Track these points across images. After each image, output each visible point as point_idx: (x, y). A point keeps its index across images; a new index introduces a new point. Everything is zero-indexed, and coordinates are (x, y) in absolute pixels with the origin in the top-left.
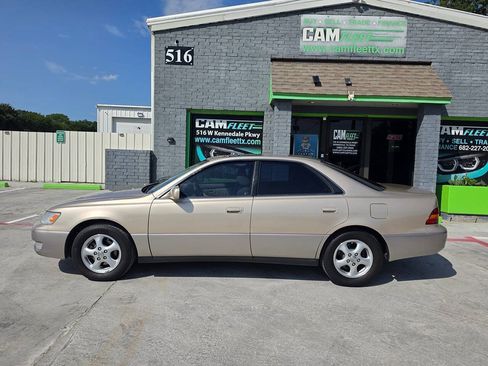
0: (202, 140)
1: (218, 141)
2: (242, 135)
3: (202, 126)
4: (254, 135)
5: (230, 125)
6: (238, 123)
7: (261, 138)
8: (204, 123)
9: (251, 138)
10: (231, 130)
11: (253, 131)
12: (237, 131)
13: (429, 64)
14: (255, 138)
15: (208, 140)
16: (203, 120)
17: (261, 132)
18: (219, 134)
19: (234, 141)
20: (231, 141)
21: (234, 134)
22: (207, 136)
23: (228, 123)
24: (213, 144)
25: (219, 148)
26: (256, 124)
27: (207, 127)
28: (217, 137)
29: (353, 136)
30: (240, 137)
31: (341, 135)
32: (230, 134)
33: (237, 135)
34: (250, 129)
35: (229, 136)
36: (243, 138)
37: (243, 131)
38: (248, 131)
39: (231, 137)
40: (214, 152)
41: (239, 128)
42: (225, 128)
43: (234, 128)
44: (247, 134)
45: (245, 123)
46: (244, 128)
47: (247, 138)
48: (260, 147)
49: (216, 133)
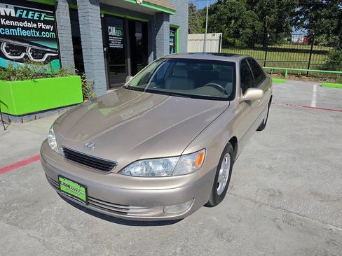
1: (8, 32)
2: (35, 26)
4: (48, 27)
5: (19, 12)
6: (28, 11)
7: (55, 30)
9: (46, 30)
10: (20, 19)
11: (46, 22)
12: (29, 21)
14: (49, 31)
17: (53, 23)
18: (8, 23)
19: (27, 33)
20: (24, 33)
21: (25, 24)
23: (16, 10)
24: (1, 36)
25: (11, 42)
26: (47, 13)
28: (5, 27)
29: (119, 33)
30: (33, 28)
31: (113, 31)
32: (21, 24)
33: (29, 25)
34: (42, 19)
35: (20, 27)
36: (37, 29)
37: (35, 22)
38: (41, 22)
39: (23, 28)
40: (5, 45)
41: (29, 17)
42: (13, 15)
43: (24, 16)
44: (40, 25)
45: (36, 11)
46: (35, 18)
47: (41, 30)
48: (56, 40)
49: (2, 21)
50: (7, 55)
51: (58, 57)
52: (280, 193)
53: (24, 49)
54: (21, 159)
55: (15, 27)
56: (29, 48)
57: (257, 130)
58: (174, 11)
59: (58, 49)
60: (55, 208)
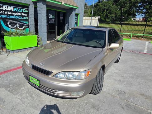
0: (3, 16)
1: (11, 17)
2: (20, 14)
3: (2, 8)
4: (25, 15)
6: (18, 8)
7: (28, 16)
9: (24, 16)
10: (15, 12)
11: (25, 13)
12: (18, 12)
14: (26, 16)
15: (5, 16)
16: (2, 5)
17: (27, 13)
18: (11, 13)
19: (18, 17)
20: (16, 17)
21: (17, 14)
22: (5, 14)
23: (14, 8)
24: (8, 19)
25: (11, 21)
26: (25, 9)
27: (4, 9)
28: (10, 15)
29: (53, 17)
30: (20, 16)
31: (51, 16)
32: (15, 14)
33: (19, 14)
34: (23, 12)
35: (15, 15)
36: (21, 16)
37: (21, 13)
38: (23, 13)
39: (16, 15)
40: (9, 22)
41: (19, 11)
42: (13, 10)
43: (17, 11)
44: (22, 14)
45: (21, 8)
46: (21, 11)
47: (22, 16)
48: (28, 20)
49: (9, 13)
50: (10, 26)
51: (28, 27)
52: (124, 92)
53: (16, 24)
54: (13, 68)
56: (18, 23)
57: (115, 63)
58: (78, 7)
59: (29, 24)
60: (26, 88)
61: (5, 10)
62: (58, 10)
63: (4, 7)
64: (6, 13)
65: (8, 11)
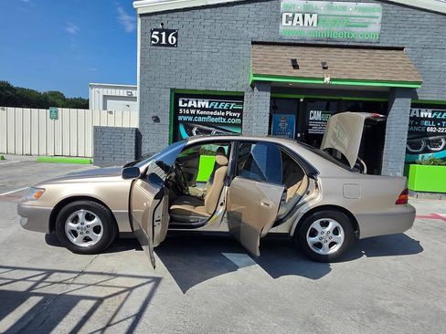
0: (185, 118)
1: (200, 119)
2: (223, 114)
3: (185, 105)
4: (235, 115)
5: (212, 104)
6: (220, 103)
7: (241, 117)
8: (187, 102)
9: (232, 117)
10: (212, 109)
11: (233, 111)
12: (218, 110)
13: (402, 49)
14: (235, 117)
15: (190, 119)
16: (186, 99)
17: (241, 111)
18: (202, 113)
19: (216, 120)
20: (212, 120)
21: (215, 113)
22: (190, 115)
23: (210, 102)
24: (195, 122)
25: (201, 127)
26: (237, 103)
27: (190, 106)
28: (199, 115)
29: (328, 117)
30: (221, 116)
31: (317, 115)
32: (212, 113)
33: (219, 114)
34: (231, 108)
35: (210, 115)
36: (224, 117)
37: (224, 111)
38: (229, 110)
39: (213, 116)
40: (196, 129)
41: (220, 107)
42: (207, 107)
43: (215, 107)
44: (228, 113)
45: (226, 102)
46: (225, 108)
47: (228, 117)
48: (240, 125)
49: (198, 111)
53: (210, 133)
55: (206, 116)
56: (215, 131)
58: (420, 83)
59: (241, 133)
61: (192, 108)
62: (344, 98)
63: (190, 102)
64: (193, 112)
65: (197, 108)
